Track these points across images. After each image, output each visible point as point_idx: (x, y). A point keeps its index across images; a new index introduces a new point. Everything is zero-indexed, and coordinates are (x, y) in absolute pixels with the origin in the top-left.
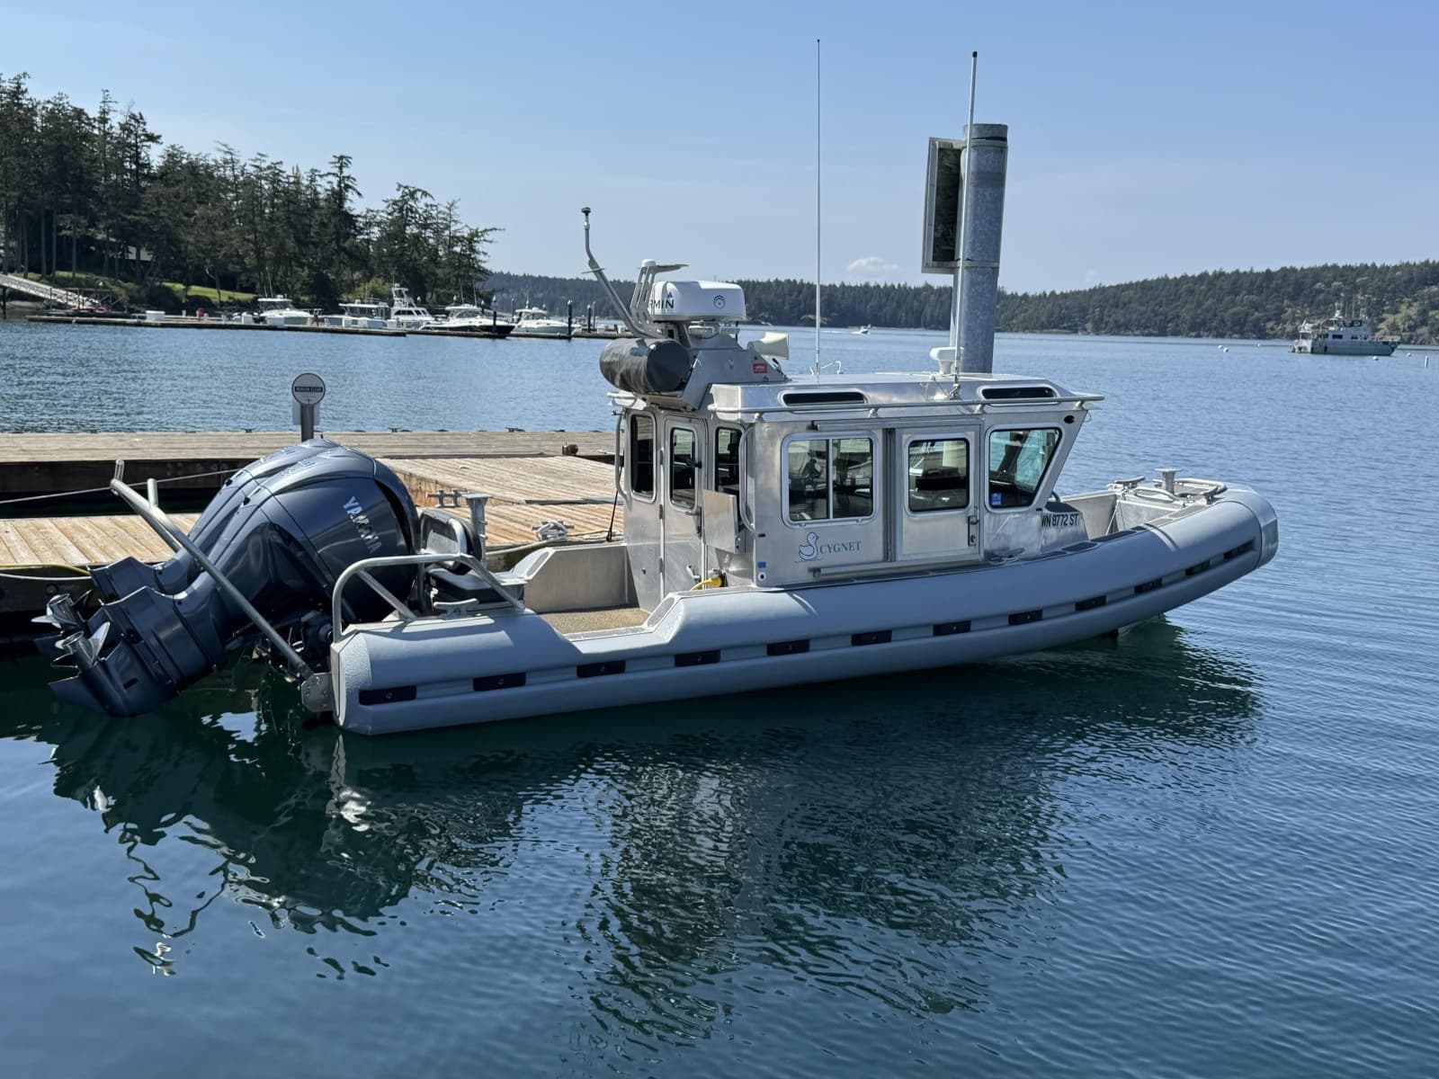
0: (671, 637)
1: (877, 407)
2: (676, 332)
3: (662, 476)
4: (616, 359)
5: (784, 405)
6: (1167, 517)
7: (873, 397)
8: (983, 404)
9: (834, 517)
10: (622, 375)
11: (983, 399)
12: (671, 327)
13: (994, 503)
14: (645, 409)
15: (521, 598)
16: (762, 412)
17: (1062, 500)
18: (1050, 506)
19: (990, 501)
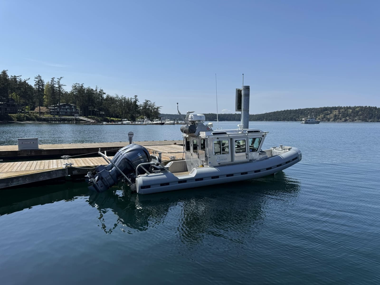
0: (195, 176)
1: (229, 135)
2: (193, 123)
3: (192, 148)
4: (183, 128)
5: (213, 135)
6: (281, 153)
7: (228, 133)
8: (248, 134)
9: (222, 154)
10: (184, 131)
11: (247, 133)
12: (192, 122)
13: (251, 151)
14: (188, 137)
15: (168, 170)
16: (209, 136)
17: (263, 150)
18: (260, 151)
19: (250, 151)
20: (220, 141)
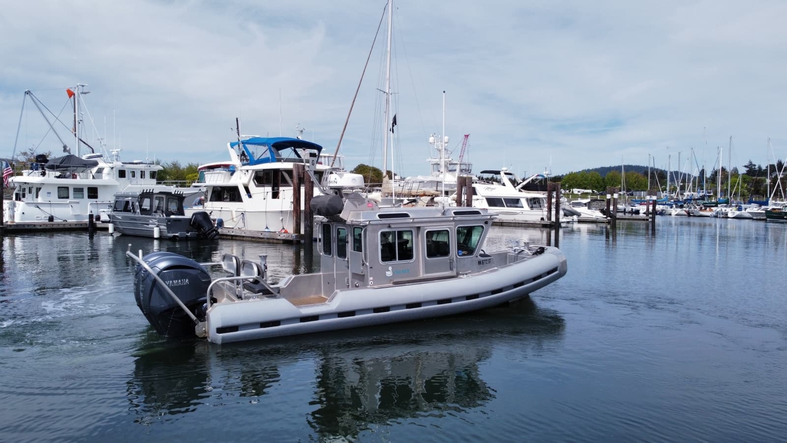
0: (336, 307)
1: (414, 219)
2: (338, 192)
3: (334, 247)
4: (316, 203)
5: (378, 218)
6: (525, 259)
7: (411, 216)
8: (454, 217)
9: (399, 260)
10: (318, 209)
11: (454, 215)
12: (336, 191)
13: (460, 254)
14: (328, 222)
15: (279, 293)
16: (370, 221)
17: (487, 253)
18: (481, 255)
19: (458, 254)
20: (395, 232)
